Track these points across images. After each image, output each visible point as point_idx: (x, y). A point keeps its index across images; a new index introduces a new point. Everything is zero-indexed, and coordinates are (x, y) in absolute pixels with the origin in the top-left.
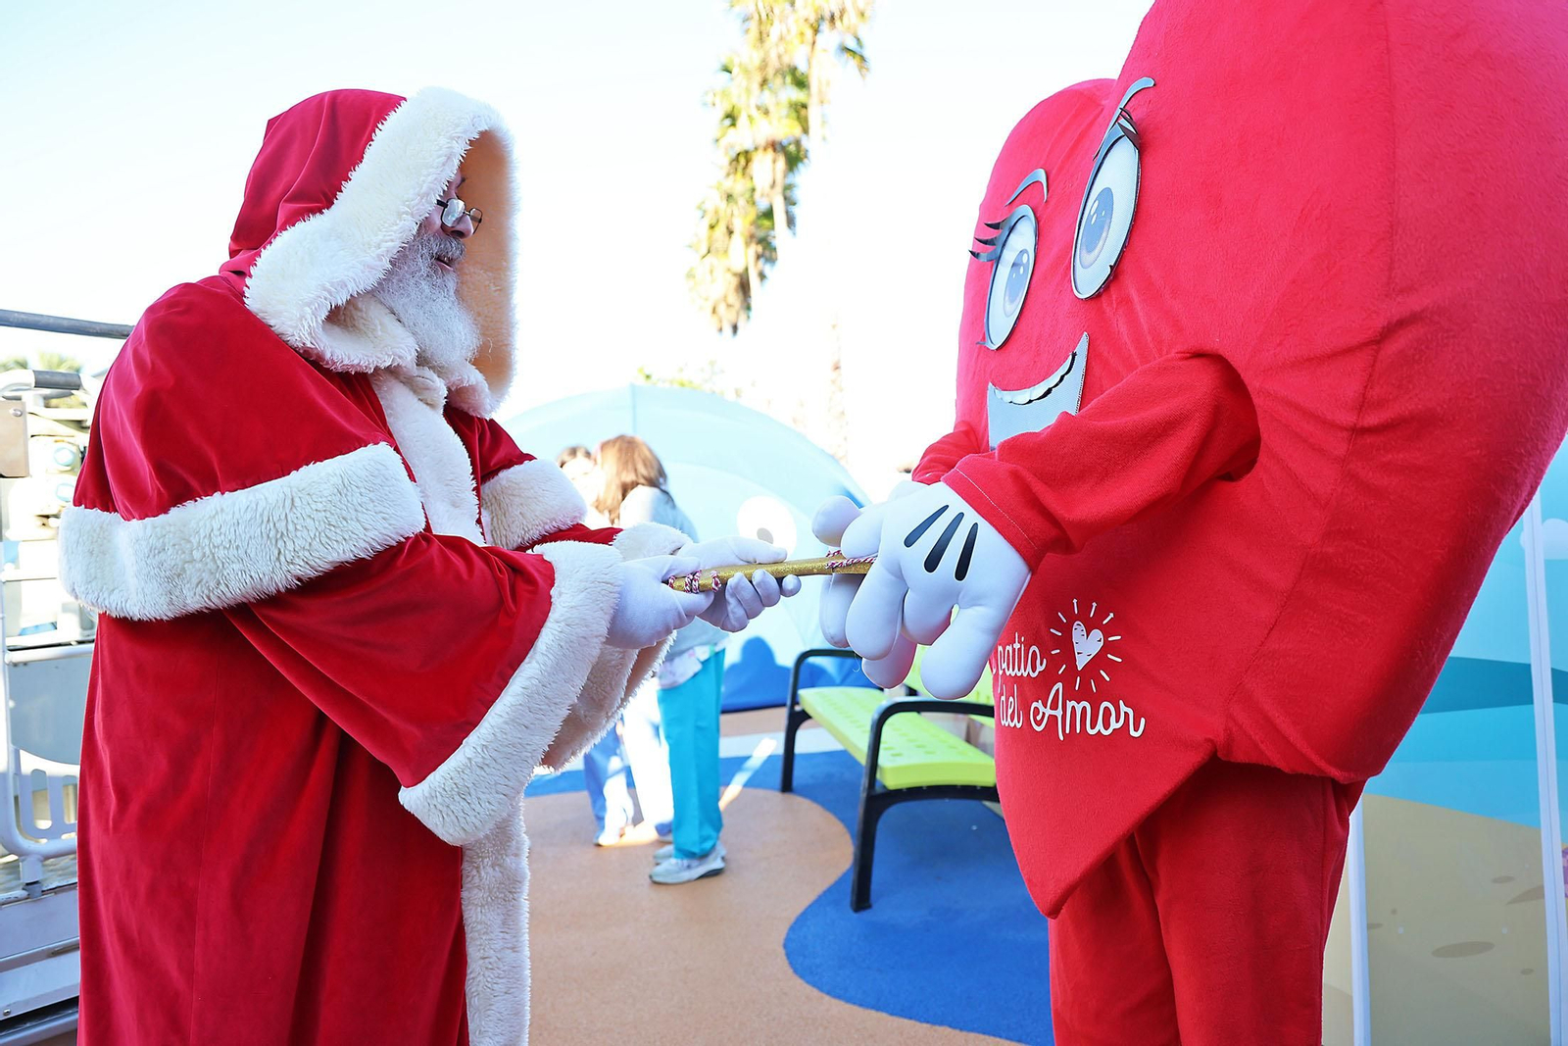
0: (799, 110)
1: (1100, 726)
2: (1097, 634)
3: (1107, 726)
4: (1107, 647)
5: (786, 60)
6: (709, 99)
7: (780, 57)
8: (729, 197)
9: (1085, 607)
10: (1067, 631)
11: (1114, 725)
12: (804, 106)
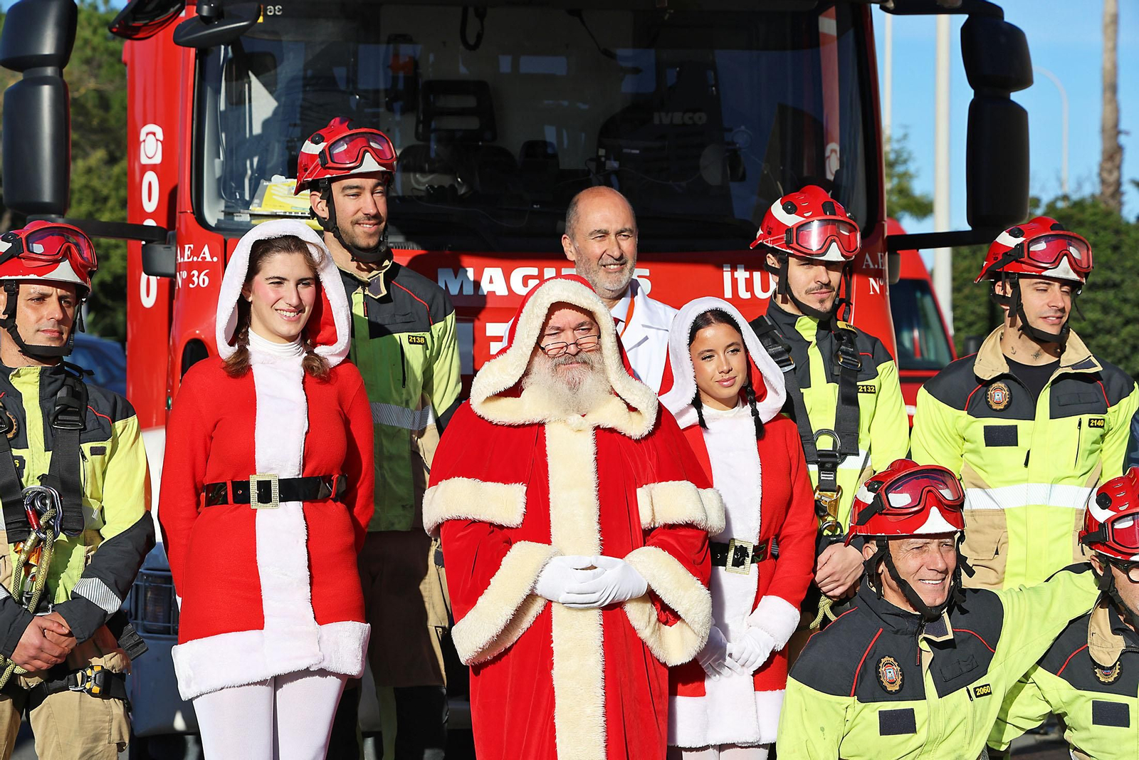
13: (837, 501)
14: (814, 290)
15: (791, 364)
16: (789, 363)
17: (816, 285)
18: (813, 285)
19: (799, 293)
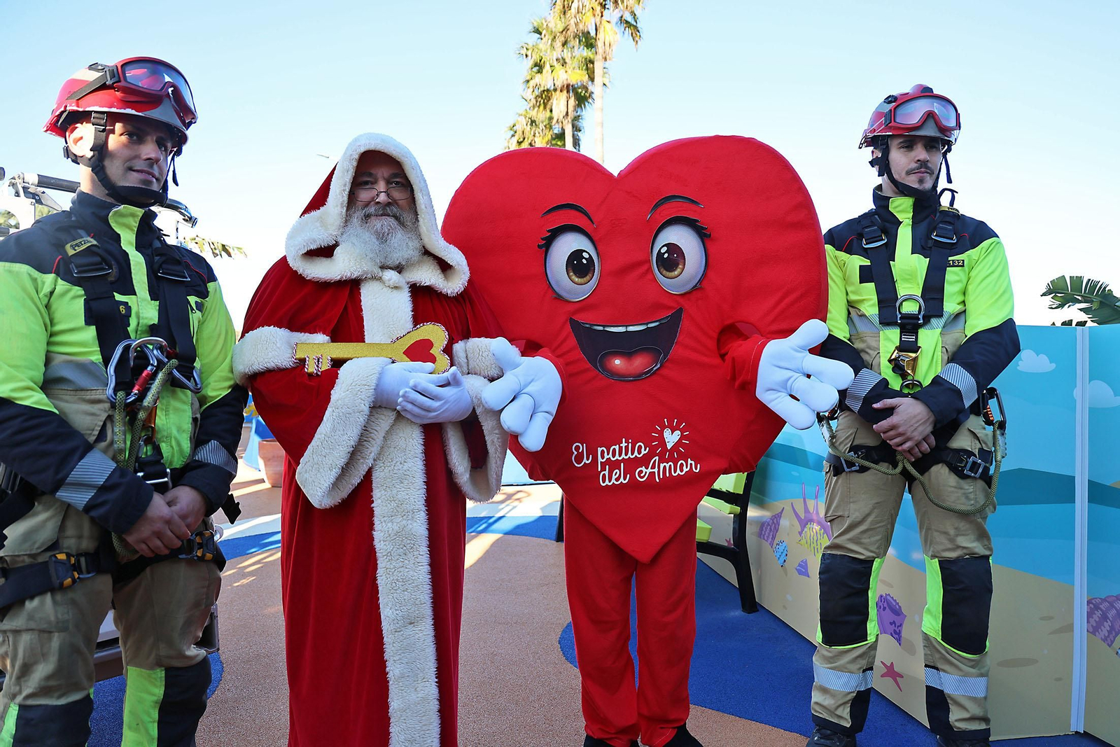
0: (589, 65)
1: (678, 471)
2: (678, 432)
3: (682, 471)
4: (682, 437)
5: (581, 26)
6: (524, 51)
7: (576, 24)
8: (533, 122)
9: (671, 422)
10: (661, 433)
11: (685, 470)
12: (592, 62)
13: (915, 359)
14: (914, 170)
15: (883, 240)
16: (880, 238)
17: (916, 165)
18: (914, 165)
19: (899, 174)
